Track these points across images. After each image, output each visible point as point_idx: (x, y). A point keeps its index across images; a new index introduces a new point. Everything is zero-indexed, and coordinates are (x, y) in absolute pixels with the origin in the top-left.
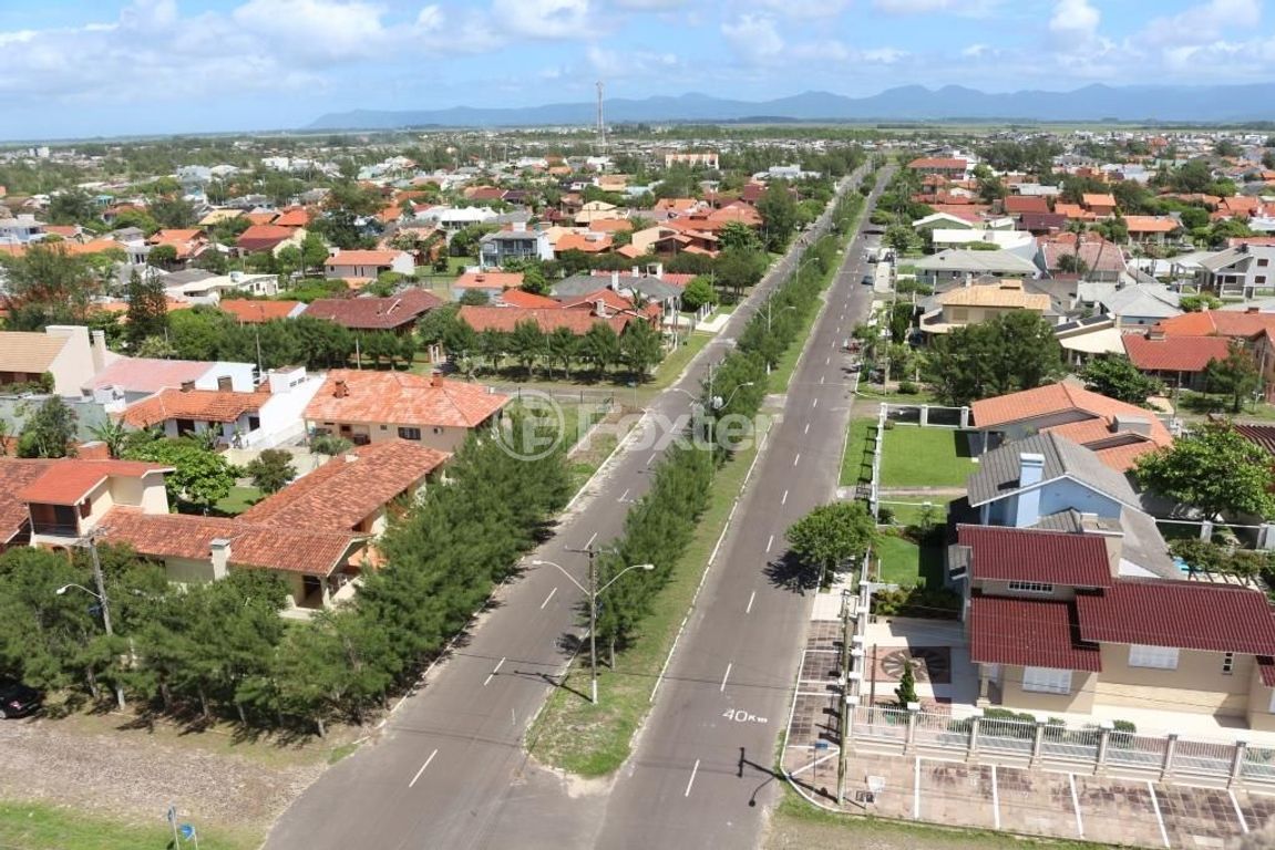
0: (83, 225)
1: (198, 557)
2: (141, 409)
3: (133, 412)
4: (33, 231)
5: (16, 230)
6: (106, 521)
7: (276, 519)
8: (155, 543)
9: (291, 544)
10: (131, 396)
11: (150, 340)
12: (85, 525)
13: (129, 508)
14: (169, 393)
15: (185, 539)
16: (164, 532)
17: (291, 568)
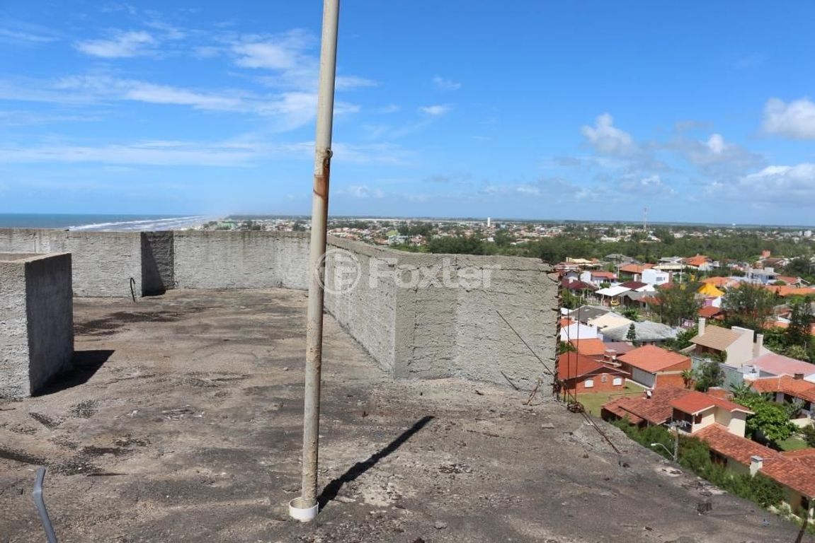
0: (802, 278)
1: (743, 463)
2: (765, 382)
3: (759, 383)
4: (771, 278)
5: (761, 276)
6: (707, 430)
7: (800, 459)
8: (725, 447)
9: (800, 474)
10: (763, 373)
11: (794, 348)
12: (696, 428)
13: (721, 427)
14: (786, 378)
15: (741, 451)
16: (733, 444)
17: (792, 487)
